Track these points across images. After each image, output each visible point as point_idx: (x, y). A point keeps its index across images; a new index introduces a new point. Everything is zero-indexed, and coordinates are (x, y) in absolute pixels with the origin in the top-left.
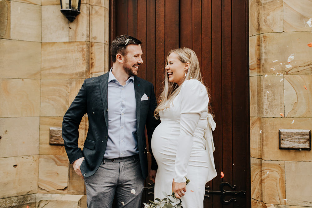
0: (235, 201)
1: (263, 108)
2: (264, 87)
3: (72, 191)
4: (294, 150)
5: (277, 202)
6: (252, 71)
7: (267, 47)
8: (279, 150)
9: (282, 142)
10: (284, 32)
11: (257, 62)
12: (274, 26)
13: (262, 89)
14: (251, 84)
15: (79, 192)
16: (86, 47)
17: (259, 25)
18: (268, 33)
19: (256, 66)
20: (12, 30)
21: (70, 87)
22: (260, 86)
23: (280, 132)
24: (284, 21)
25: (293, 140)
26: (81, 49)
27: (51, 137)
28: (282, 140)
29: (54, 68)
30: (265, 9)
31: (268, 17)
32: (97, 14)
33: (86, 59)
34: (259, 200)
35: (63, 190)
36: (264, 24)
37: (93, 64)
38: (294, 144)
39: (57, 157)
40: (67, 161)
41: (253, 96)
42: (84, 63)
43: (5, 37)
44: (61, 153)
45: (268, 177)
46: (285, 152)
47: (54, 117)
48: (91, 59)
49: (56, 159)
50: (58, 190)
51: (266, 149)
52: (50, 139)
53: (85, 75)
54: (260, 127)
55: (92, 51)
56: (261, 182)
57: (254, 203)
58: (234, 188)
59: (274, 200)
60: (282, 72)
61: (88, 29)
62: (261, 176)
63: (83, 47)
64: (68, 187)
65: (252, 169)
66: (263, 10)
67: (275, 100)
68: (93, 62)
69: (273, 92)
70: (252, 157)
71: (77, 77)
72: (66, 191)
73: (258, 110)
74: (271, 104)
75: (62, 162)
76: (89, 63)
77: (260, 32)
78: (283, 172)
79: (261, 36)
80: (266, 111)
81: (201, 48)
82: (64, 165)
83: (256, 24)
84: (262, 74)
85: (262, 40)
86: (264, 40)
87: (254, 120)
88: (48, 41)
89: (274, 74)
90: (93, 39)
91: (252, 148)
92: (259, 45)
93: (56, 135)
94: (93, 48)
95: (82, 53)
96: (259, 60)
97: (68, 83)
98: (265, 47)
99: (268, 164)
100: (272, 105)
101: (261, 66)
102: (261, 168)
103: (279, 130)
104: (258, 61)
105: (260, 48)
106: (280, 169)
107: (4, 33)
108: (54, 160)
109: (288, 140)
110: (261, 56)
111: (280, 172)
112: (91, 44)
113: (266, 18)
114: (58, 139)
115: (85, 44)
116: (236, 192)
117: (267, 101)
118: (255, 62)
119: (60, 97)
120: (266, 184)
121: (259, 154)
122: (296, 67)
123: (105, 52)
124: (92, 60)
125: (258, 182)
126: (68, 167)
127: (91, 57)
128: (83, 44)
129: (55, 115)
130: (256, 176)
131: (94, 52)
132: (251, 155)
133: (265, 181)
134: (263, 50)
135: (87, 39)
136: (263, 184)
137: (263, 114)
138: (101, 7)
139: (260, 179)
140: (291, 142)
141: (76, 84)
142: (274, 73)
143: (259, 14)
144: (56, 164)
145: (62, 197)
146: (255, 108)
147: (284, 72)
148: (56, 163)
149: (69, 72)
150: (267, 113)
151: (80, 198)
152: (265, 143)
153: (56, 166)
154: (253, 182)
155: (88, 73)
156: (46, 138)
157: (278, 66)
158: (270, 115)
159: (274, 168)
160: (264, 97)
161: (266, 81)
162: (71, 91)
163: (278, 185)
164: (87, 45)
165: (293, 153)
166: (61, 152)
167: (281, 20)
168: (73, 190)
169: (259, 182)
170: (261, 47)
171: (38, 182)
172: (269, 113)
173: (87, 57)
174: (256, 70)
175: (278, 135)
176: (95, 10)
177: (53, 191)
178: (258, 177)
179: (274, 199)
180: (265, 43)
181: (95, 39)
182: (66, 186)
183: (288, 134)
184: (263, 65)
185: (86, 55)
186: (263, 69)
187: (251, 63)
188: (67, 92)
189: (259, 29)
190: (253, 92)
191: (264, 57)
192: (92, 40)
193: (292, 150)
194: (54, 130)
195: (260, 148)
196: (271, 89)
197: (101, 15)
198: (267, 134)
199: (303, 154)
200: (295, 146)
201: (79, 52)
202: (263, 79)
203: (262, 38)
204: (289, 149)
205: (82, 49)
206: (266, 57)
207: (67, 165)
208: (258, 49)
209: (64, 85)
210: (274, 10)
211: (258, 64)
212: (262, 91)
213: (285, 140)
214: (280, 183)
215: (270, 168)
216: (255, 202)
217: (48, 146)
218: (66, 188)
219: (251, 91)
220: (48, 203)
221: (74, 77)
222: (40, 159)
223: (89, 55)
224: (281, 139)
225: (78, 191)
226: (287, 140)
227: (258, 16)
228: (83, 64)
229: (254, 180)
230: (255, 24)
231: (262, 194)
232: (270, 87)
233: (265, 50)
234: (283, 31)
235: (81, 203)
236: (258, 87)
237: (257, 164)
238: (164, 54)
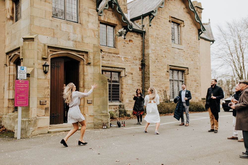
21: (45, 90)
23: (87, 100)
24: (88, 79)
29: (41, 85)
46: (88, 104)
47: (41, 98)
50: (43, 116)
51: (85, 103)
52: (40, 103)
62: (84, 109)
63: (48, 80)
64: (45, 115)
75: (43, 109)
78: (88, 107)
88: (39, 78)
95: (48, 82)
104: (83, 86)
114: (43, 103)
126: (45, 110)
134: (85, 84)
140: (89, 102)
148: (41, 109)
149: (45, 86)
165: (89, 104)
166: (43, 106)
171: (37, 114)
177: (41, 116)
183: (89, 100)
184: (85, 87)
187: (81, 86)
189: (84, 79)
194: (42, 101)
198: (85, 101)
199: (91, 104)
203: (85, 81)
208: (83, 84)
214: (87, 110)
220: (41, 119)
221: (47, 88)
222: (38, 108)
225: (47, 116)
227: (84, 77)
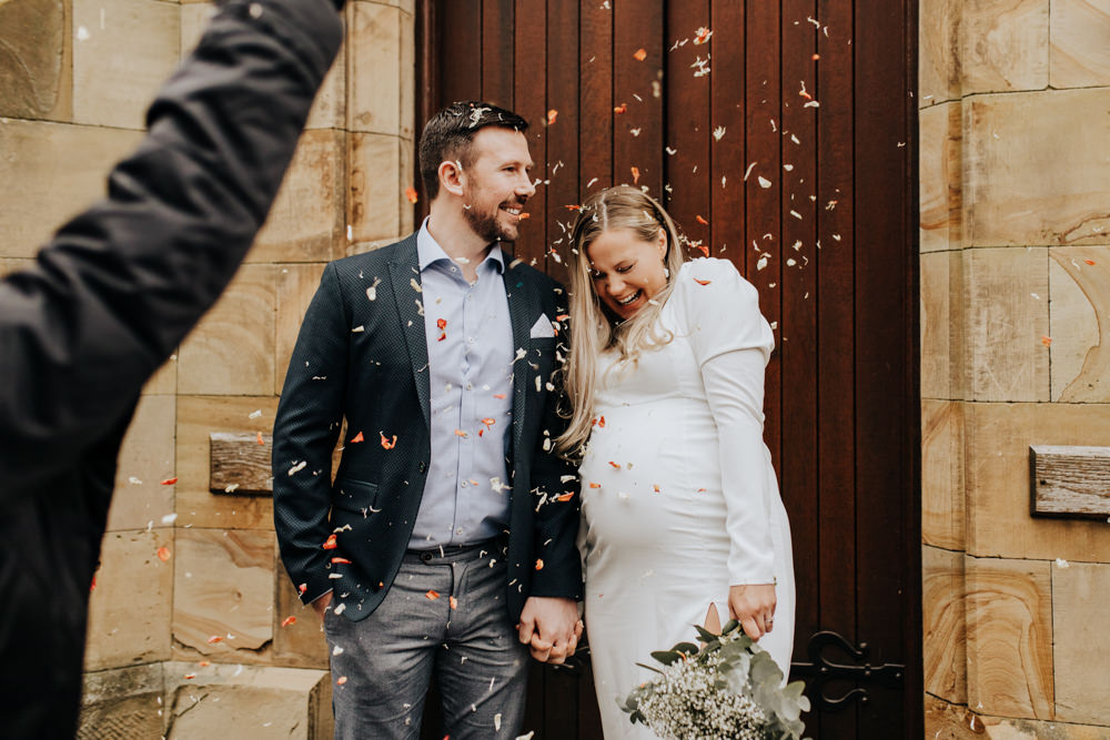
0: (865, 699)
1: (970, 368)
2: (974, 291)
3: (289, 655)
4: (1087, 523)
5: (1020, 709)
6: (930, 232)
7: (989, 146)
8: (1028, 523)
9: (1040, 490)
10: (1051, 91)
11: (950, 199)
12: (1012, 68)
13: (969, 300)
14: (926, 280)
15: (314, 659)
16: (335, 148)
17: (958, 64)
18: (992, 92)
19: (946, 216)
20: (77, 90)
21: (278, 291)
22: (958, 286)
23: (1032, 457)
24: (1052, 49)
25: (1084, 485)
26: (316, 158)
27: (215, 466)
28: (1043, 483)
30: (981, 6)
31: (992, 35)
32: (373, 32)
33: (334, 191)
34: (954, 699)
35: (259, 651)
36: (978, 59)
37: (360, 211)
38: (1088, 498)
39: (235, 538)
40: (270, 551)
41: (935, 325)
42: (328, 207)
43: (57, 115)
44: (250, 523)
45: (988, 618)
46: (1052, 529)
47: (224, 396)
48: (351, 192)
49: (231, 543)
50: (240, 653)
51: (979, 516)
52: (211, 472)
53: (330, 250)
54: (959, 436)
55: (356, 165)
56: (964, 635)
57: (935, 709)
58: (859, 653)
59: (1010, 704)
60: (1044, 237)
61: (343, 84)
62: (962, 613)
63: (323, 152)
64: (274, 643)
65: (926, 588)
66: (973, 8)
67: (1017, 340)
68: (360, 204)
69: (1009, 310)
70: (927, 545)
71: (303, 256)
72: (266, 656)
73: (950, 376)
74: (1001, 353)
75: (253, 555)
76: (344, 206)
77: (960, 90)
78: (1044, 598)
79: (966, 103)
80: (981, 380)
81: (742, 150)
82: (259, 565)
83: (948, 59)
84: (970, 245)
85: (968, 118)
86: (976, 117)
87: (936, 410)
89: (1011, 244)
90: (359, 122)
91: (928, 513)
92: (957, 139)
93: (233, 458)
94: (360, 151)
95: (320, 170)
96: (957, 192)
97: (271, 278)
98: (981, 144)
99: (989, 572)
100: (1004, 357)
101: (965, 214)
102: (963, 583)
103: (1031, 449)
104: (954, 198)
105: (960, 150)
106: (1032, 589)
107: (53, 102)
108: (225, 545)
109: (1065, 484)
110: (964, 178)
111: (1033, 602)
112: (354, 139)
113: (985, 40)
114: (238, 474)
115: (330, 140)
116: (868, 668)
117: (985, 343)
118: (943, 200)
119: (245, 324)
120: (980, 643)
121: (957, 536)
122: (1097, 217)
123: (401, 166)
124: (354, 195)
125: (949, 636)
126: (273, 570)
127: (351, 184)
128: (325, 139)
129: (228, 390)
130: (941, 615)
131: (361, 169)
132: (923, 535)
133: (978, 631)
134: (973, 157)
135: (337, 122)
136: (969, 642)
137: (970, 389)
138: (386, 7)
139: (959, 623)
140: (1076, 494)
141: (300, 279)
142: (1012, 241)
143: (957, 24)
144: (233, 559)
145: (253, 678)
146: (939, 366)
147: (1050, 234)
148: (233, 557)
149: (275, 237)
150: (986, 385)
151: (316, 682)
152: (976, 494)
153: (234, 565)
154: (930, 633)
155: (341, 242)
156: (196, 469)
157: (1029, 212)
158: (998, 392)
159: (1011, 585)
160: (974, 329)
161: (983, 268)
162: (281, 305)
163: (1026, 648)
164: (338, 141)
165: (1081, 534)
166: (250, 518)
167: (1042, 45)
168: (294, 652)
169: (953, 635)
170: (963, 146)
171: (172, 621)
172: (995, 386)
173: (338, 183)
174: (946, 229)
175: (1025, 465)
176: (366, 16)
177: (221, 653)
178: (949, 616)
179: (1011, 698)
180: (980, 130)
181: (365, 123)
182: (268, 636)
183: (1065, 463)
184: (971, 212)
185: (333, 176)
186: (973, 223)
187: (928, 202)
188: (269, 309)
189: (956, 80)
190: (935, 308)
191: (974, 181)
192: (354, 125)
193: (1077, 523)
194: (224, 443)
195: (960, 511)
196: (1000, 297)
197: (386, 36)
198: (984, 461)
200: (1089, 507)
201: (311, 166)
202: (971, 261)
203: (967, 111)
204: (1066, 518)
205: (322, 157)
206: (983, 183)
207: (271, 564)
208: (953, 152)
209: (260, 285)
210: (1015, 8)
211: (954, 206)
212: (969, 306)
213: (1051, 484)
214: (1035, 642)
215: (995, 587)
216: (939, 708)
217: (206, 497)
218: (268, 643)
219: (927, 308)
220: (206, 696)
221: (291, 254)
222: (178, 543)
223: (345, 176)
224: (1038, 480)
225: (309, 656)
226: (1060, 483)
227: (955, 31)
228: (323, 209)
229: (937, 626)
230: (943, 61)
231: (965, 677)
232: (998, 289)
233: (981, 154)
234: (1049, 87)
235: (319, 699)
236: (950, 290)
237: (945, 570)
238: (609, 173)
